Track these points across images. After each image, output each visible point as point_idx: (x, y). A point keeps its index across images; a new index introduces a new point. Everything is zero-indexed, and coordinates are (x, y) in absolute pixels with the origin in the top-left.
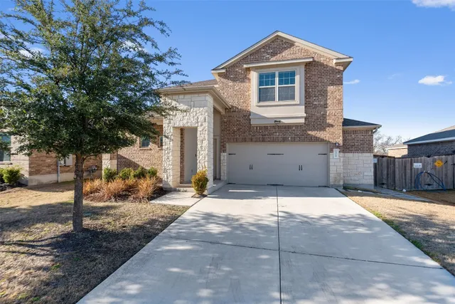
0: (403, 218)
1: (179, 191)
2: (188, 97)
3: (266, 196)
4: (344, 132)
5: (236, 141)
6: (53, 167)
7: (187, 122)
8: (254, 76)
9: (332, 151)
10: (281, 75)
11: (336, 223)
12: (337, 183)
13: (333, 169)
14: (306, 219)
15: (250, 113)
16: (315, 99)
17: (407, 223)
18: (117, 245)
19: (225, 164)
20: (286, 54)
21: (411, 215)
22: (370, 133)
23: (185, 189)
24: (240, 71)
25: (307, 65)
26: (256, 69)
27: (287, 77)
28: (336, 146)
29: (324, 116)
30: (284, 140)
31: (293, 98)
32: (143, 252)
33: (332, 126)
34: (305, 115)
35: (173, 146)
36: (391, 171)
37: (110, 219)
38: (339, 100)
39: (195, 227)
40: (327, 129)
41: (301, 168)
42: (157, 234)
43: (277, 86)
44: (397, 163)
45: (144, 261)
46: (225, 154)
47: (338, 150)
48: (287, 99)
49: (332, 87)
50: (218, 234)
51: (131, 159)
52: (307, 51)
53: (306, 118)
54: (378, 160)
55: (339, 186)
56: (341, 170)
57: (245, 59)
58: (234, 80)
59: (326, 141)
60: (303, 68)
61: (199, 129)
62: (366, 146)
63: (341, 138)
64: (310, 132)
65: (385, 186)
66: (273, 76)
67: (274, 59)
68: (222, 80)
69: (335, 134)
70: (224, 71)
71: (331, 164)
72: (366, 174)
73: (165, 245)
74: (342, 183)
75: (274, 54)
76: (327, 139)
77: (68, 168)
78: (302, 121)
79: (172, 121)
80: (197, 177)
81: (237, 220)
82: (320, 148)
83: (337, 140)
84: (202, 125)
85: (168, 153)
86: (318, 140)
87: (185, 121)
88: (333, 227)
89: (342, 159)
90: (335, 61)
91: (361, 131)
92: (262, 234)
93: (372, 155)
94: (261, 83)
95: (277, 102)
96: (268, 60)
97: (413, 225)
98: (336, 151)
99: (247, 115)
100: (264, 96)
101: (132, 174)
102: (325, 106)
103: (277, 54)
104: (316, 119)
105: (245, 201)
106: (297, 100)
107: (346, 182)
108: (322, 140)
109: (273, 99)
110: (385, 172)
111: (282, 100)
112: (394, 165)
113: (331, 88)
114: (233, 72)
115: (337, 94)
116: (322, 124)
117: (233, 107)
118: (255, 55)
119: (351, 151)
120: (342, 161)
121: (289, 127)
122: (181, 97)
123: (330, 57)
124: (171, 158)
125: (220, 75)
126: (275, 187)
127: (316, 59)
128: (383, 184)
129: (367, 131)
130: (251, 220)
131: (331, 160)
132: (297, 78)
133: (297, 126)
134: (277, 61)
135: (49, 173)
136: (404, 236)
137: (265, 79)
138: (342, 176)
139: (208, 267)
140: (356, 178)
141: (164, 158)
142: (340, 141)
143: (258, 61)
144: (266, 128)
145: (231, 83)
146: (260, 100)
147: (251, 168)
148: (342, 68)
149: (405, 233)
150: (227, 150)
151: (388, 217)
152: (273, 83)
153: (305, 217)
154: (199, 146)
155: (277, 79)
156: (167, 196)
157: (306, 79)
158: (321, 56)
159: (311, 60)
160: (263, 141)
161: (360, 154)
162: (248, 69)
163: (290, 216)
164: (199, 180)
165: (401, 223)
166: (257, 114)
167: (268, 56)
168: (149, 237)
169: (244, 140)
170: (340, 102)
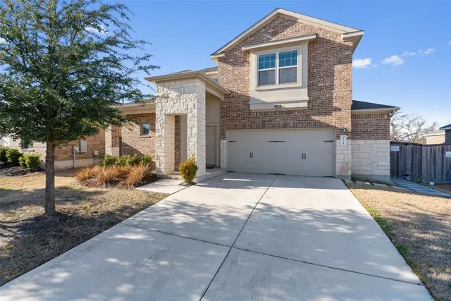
0: (403, 217)
1: (171, 178)
2: (178, 83)
3: (256, 185)
4: (353, 116)
5: (236, 127)
6: (69, 154)
7: (178, 110)
8: (253, 59)
9: (338, 137)
10: (281, 56)
11: (317, 219)
12: (344, 174)
13: (339, 158)
14: (283, 213)
15: (249, 98)
16: (319, 80)
17: (404, 223)
18: (76, 230)
19: (225, 152)
20: (288, 32)
21: (416, 214)
22: (386, 116)
23: (176, 176)
24: (240, 54)
25: (311, 43)
26: (255, 50)
27: (289, 58)
28: (343, 131)
29: (330, 99)
30: (285, 126)
31: (295, 80)
32: (95, 239)
33: (340, 110)
34: (308, 98)
35: (165, 133)
36: (416, 161)
37: (88, 205)
38: (347, 80)
39: (162, 216)
40: (333, 113)
41: (304, 157)
42: (120, 221)
43: (277, 68)
44: (424, 152)
45: (89, 248)
46: (225, 141)
47: (346, 136)
48: (288, 81)
49: (339, 66)
50: (180, 225)
51: (133, 146)
52: (311, 28)
53: (309, 102)
54: (401, 148)
55: (347, 177)
56: (349, 158)
57: (245, 41)
58: (233, 64)
59: (332, 126)
60: (306, 47)
61: (189, 116)
62: (380, 131)
63: (350, 123)
64: (314, 117)
65: (408, 178)
66: (273, 57)
67: (274, 39)
68: (222, 65)
69: (342, 119)
70: (222, 55)
71: (338, 152)
72: (380, 163)
73: (121, 233)
74: (349, 173)
75: (275, 33)
76: (333, 124)
77: (83, 156)
78: (305, 105)
79: (164, 109)
80: (185, 164)
81: (209, 210)
82: (325, 135)
83: (345, 126)
84: (191, 112)
85: (160, 141)
86: (322, 125)
87: (176, 108)
88: (310, 224)
89: (350, 146)
90: (343, 36)
91: (375, 115)
92: (226, 226)
93: (388, 142)
94: (260, 66)
95: (277, 85)
96: (268, 40)
97: (410, 226)
98: (344, 138)
99: (246, 100)
100: (263, 79)
101: (127, 161)
102: (332, 87)
103: (278, 34)
104: (321, 102)
105: (232, 191)
106: (299, 83)
107: (357, 172)
108: (328, 126)
109: (274, 83)
110: (409, 162)
111: (283, 83)
112: (421, 154)
113: (338, 68)
114: (232, 56)
115: (345, 74)
116: (328, 109)
117: (232, 92)
118: (254, 37)
119: (362, 138)
120: (350, 149)
121: (290, 112)
122: (172, 83)
123: (337, 32)
124: (163, 145)
125: (220, 60)
126: (273, 176)
127: (321, 36)
128: (407, 175)
129: (382, 115)
130: (222, 212)
131: (338, 148)
132: (299, 58)
133: (301, 111)
134: (279, 41)
135: (66, 159)
136: (391, 239)
137: (265, 62)
138: (350, 165)
139: (146, 260)
140: (368, 168)
141: (157, 145)
142: (348, 126)
143: (257, 42)
144: (266, 113)
145: (230, 68)
146: (259, 84)
147: (251, 156)
148: (351, 44)
149: (394, 235)
150: (227, 137)
151: (383, 215)
152: (273, 65)
153: (285, 211)
154: (189, 133)
155: (277, 61)
156: (156, 183)
157: (310, 58)
158: (327, 32)
159: (315, 37)
160: (264, 127)
161: (373, 141)
162: (248, 52)
163: (269, 208)
164: (186, 168)
165: (396, 223)
166: (257, 100)
167: (268, 36)
168: (111, 224)
169: (244, 127)
170: (348, 83)
